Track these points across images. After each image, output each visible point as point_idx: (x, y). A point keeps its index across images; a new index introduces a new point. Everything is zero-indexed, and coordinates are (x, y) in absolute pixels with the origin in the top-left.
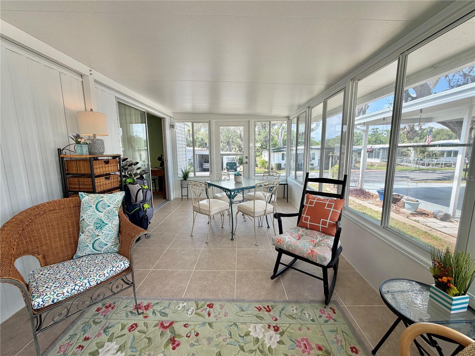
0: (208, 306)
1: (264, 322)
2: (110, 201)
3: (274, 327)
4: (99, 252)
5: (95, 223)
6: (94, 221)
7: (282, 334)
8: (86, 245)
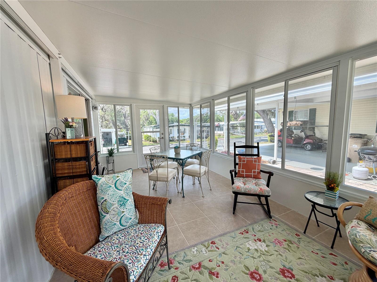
0: (212, 243)
1: (250, 239)
2: (125, 179)
3: (258, 240)
4: (125, 227)
5: (118, 201)
6: (117, 199)
7: (264, 241)
8: (113, 223)
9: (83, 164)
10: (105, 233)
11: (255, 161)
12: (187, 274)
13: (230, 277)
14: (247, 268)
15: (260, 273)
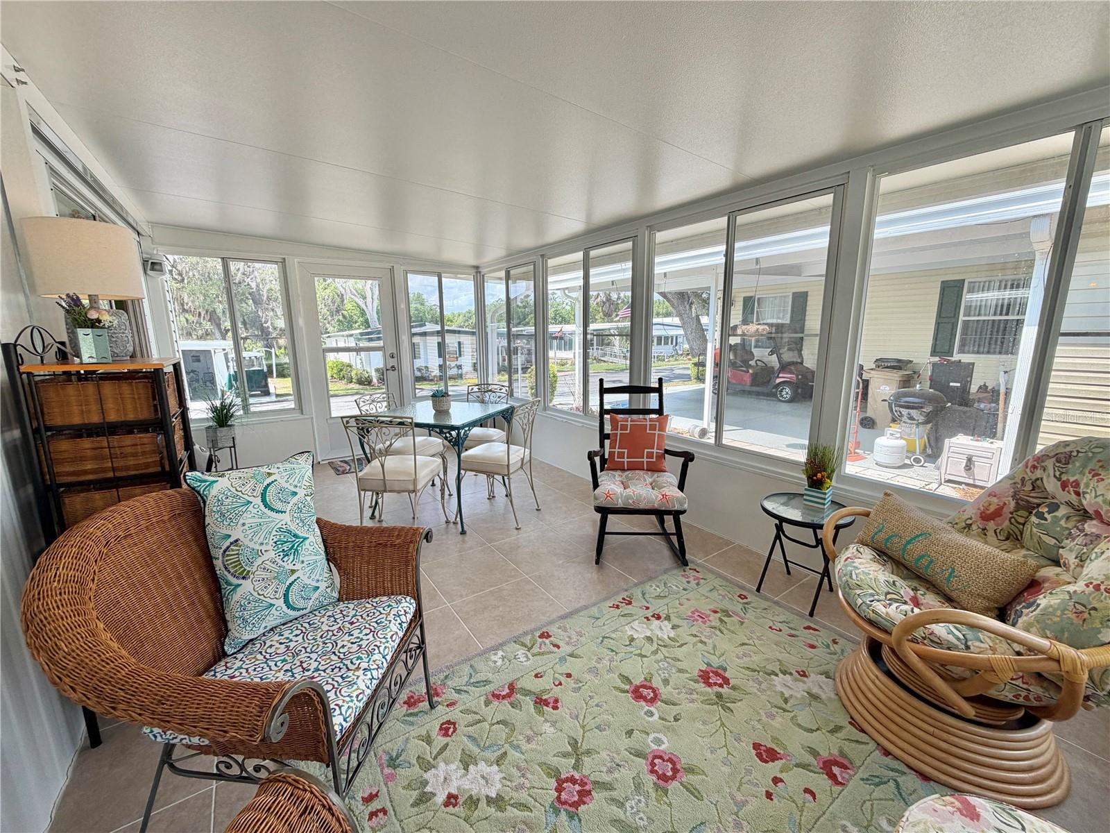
0: (542, 636)
1: (635, 617)
2: (293, 479)
3: (653, 616)
4: (301, 612)
5: (275, 543)
6: (272, 537)
7: (668, 618)
8: (265, 604)
9: (146, 441)
10: (240, 632)
11: (653, 428)
12: (480, 712)
13: (586, 704)
14: (626, 679)
15: (654, 685)
